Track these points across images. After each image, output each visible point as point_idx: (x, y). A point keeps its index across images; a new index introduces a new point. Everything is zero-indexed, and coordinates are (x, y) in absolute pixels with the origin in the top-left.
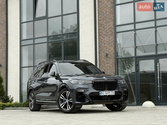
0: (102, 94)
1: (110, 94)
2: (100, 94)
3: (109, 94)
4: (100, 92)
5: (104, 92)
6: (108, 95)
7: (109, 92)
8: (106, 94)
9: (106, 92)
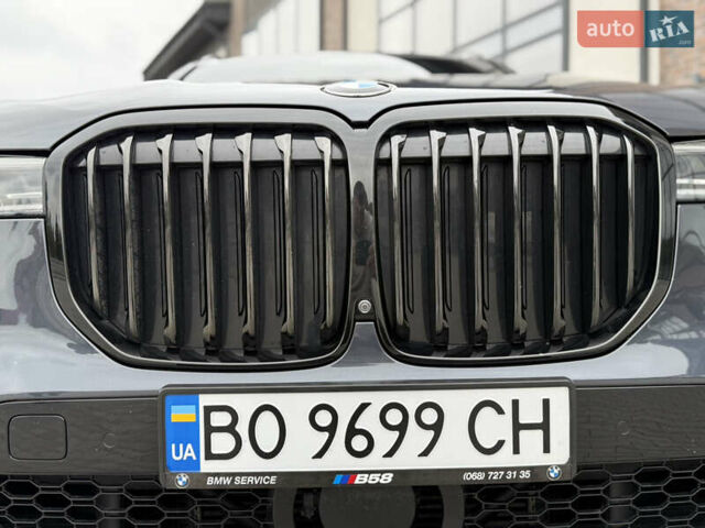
0: (222, 443)
1: (434, 462)
2: (180, 453)
3: (408, 459)
4: (190, 393)
5: (296, 407)
6: (376, 467)
7: (411, 400)
8: (338, 460)
9: (346, 404)
